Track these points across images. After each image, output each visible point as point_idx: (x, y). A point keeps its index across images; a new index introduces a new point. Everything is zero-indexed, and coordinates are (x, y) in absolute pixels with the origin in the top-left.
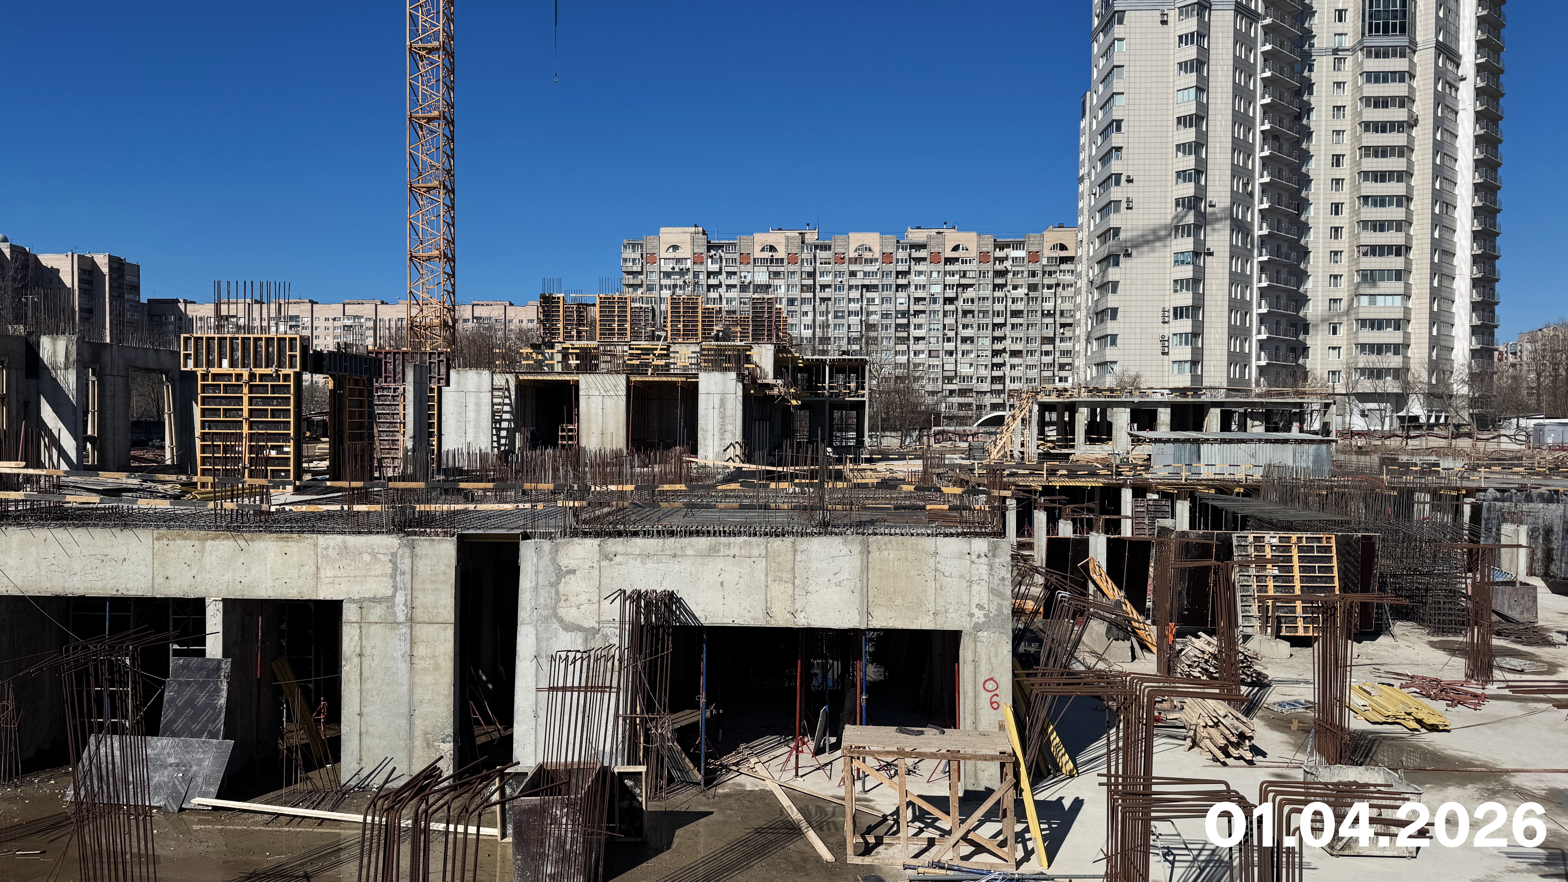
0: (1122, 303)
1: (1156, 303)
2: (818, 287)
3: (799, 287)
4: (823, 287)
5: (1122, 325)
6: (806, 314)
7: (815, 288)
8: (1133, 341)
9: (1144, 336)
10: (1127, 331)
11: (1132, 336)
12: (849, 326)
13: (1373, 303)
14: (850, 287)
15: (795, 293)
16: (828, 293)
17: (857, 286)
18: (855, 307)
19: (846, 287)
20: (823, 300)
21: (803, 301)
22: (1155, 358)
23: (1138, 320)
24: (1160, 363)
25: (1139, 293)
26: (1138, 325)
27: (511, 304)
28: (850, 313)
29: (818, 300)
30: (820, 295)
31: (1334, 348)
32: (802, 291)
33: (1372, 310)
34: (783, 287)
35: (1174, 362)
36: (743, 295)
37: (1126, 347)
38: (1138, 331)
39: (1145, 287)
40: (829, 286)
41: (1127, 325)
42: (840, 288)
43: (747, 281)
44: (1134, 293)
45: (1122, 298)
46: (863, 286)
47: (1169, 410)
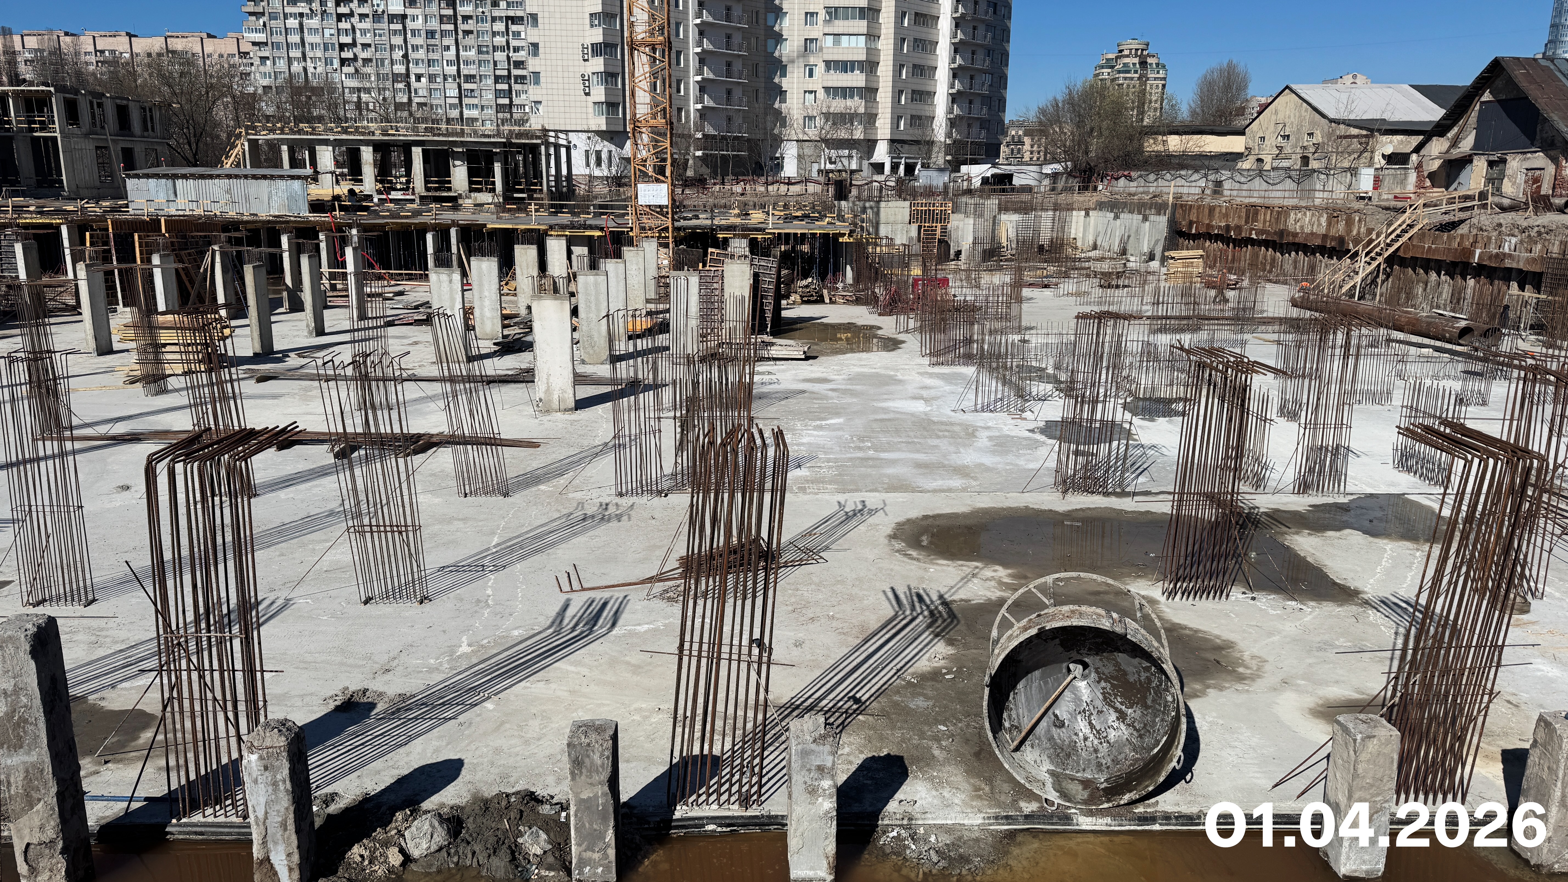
0: (542, 38)
1: (575, 39)
2: (460, 18)
3: (438, 17)
4: (466, 18)
5: (543, 62)
6: (448, 48)
7: (456, 19)
8: (555, 80)
9: (566, 74)
10: (549, 69)
11: (554, 74)
12: (495, 63)
13: (837, 43)
14: (494, 19)
15: (434, 24)
16: (470, 25)
17: (501, 18)
18: (500, 40)
19: (489, 19)
20: (467, 33)
21: (443, 33)
22: (578, 98)
23: (559, 57)
24: (584, 104)
25: (558, 27)
26: (560, 63)
28: (495, 49)
29: (460, 33)
30: (462, 27)
31: (811, 92)
32: (441, 22)
33: (835, 51)
34: (420, 17)
35: (595, 103)
37: (549, 86)
38: (560, 69)
39: (564, 21)
40: (470, 17)
41: (548, 62)
42: (481, 19)
43: (380, 10)
44: (552, 27)
45: (541, 33)
46: (508, 18)
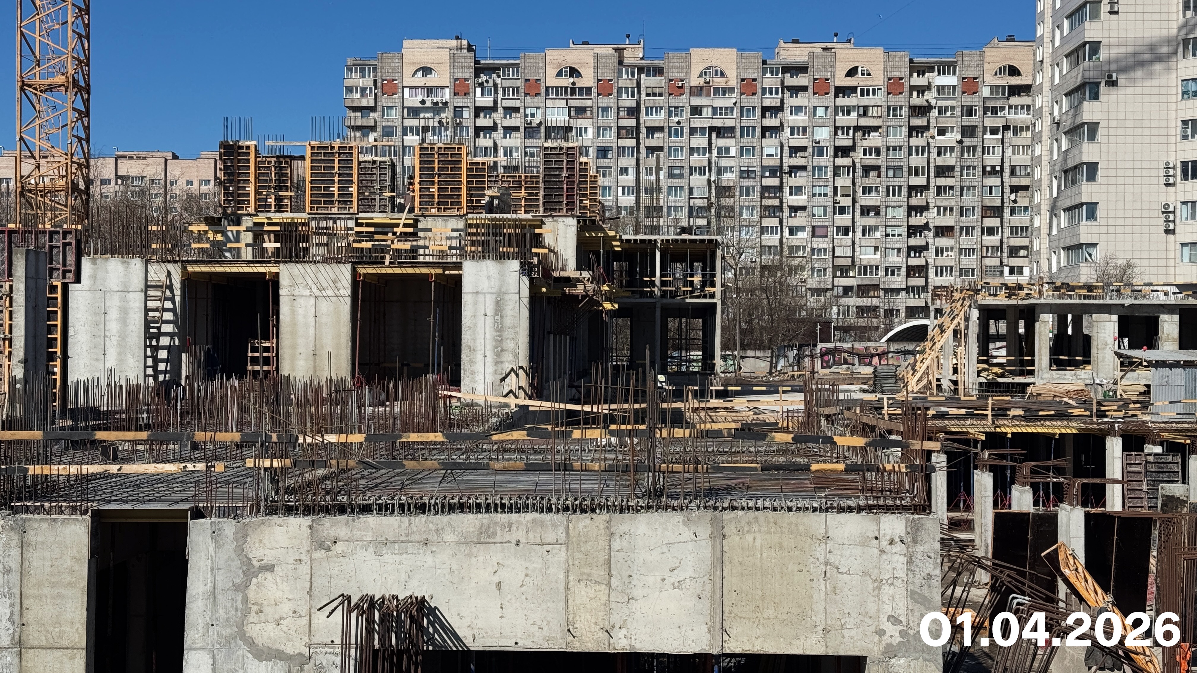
0: (1104, 156)
1: (1154, 156)
2: (643, 130)
3: (614, 130)
4: (652, 130)
5: (1104, 189)
6: (625, 170)
7: (638, 132)
8: (1120, 213)
9: (1137, 205)
10: (1112, 197)
12: (691, 190)
14: (693, 131)
15: (609, 139)
16: (658, 139)
17: (703, 129)
18: (698, 160)
19: (686, 131)
20: (651, 150)
21: (621, 151)
22: (1154, 238)
23: (1129, 181)
24: (1163, 246)
25: (1130, 140)
26: (1129, 189)
27: (175, 157)
29: (643, 150)
30: (645, 142)
32: (619, 137)
34: (590, 131)
35: (1183, 245)
36: (530, 142)
37: (1111, 222)
38: (1129, 197)
39: (1138, 131)
40: (660, 129)
41: (1112, 189)
42: (676, 132)
43: (536, 121)
44: (1121, 140)
45: (1104, 148)
46: (712, 129)
47: (1176, 318)
